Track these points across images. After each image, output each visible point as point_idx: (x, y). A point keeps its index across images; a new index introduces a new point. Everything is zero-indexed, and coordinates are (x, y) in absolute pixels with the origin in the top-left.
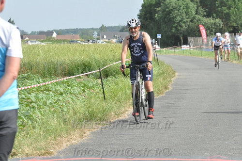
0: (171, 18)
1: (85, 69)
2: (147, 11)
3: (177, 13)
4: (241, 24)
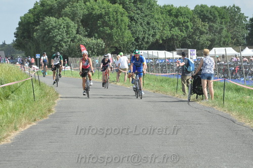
0: (50, 37)
2: (24, 29)
3: (57, 32)
4: (124, 44)
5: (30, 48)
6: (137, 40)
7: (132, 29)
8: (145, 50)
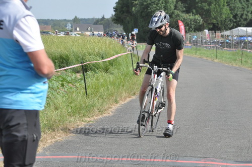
0: (149, 12)
1: (63, 63)
2: (124, 4)
3: (155, 7)
4: (221, 21)
5: (129, 22)
6: (235, 16)
7: (231, 5)
8: (243, 27)
